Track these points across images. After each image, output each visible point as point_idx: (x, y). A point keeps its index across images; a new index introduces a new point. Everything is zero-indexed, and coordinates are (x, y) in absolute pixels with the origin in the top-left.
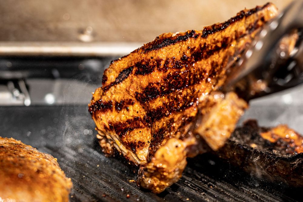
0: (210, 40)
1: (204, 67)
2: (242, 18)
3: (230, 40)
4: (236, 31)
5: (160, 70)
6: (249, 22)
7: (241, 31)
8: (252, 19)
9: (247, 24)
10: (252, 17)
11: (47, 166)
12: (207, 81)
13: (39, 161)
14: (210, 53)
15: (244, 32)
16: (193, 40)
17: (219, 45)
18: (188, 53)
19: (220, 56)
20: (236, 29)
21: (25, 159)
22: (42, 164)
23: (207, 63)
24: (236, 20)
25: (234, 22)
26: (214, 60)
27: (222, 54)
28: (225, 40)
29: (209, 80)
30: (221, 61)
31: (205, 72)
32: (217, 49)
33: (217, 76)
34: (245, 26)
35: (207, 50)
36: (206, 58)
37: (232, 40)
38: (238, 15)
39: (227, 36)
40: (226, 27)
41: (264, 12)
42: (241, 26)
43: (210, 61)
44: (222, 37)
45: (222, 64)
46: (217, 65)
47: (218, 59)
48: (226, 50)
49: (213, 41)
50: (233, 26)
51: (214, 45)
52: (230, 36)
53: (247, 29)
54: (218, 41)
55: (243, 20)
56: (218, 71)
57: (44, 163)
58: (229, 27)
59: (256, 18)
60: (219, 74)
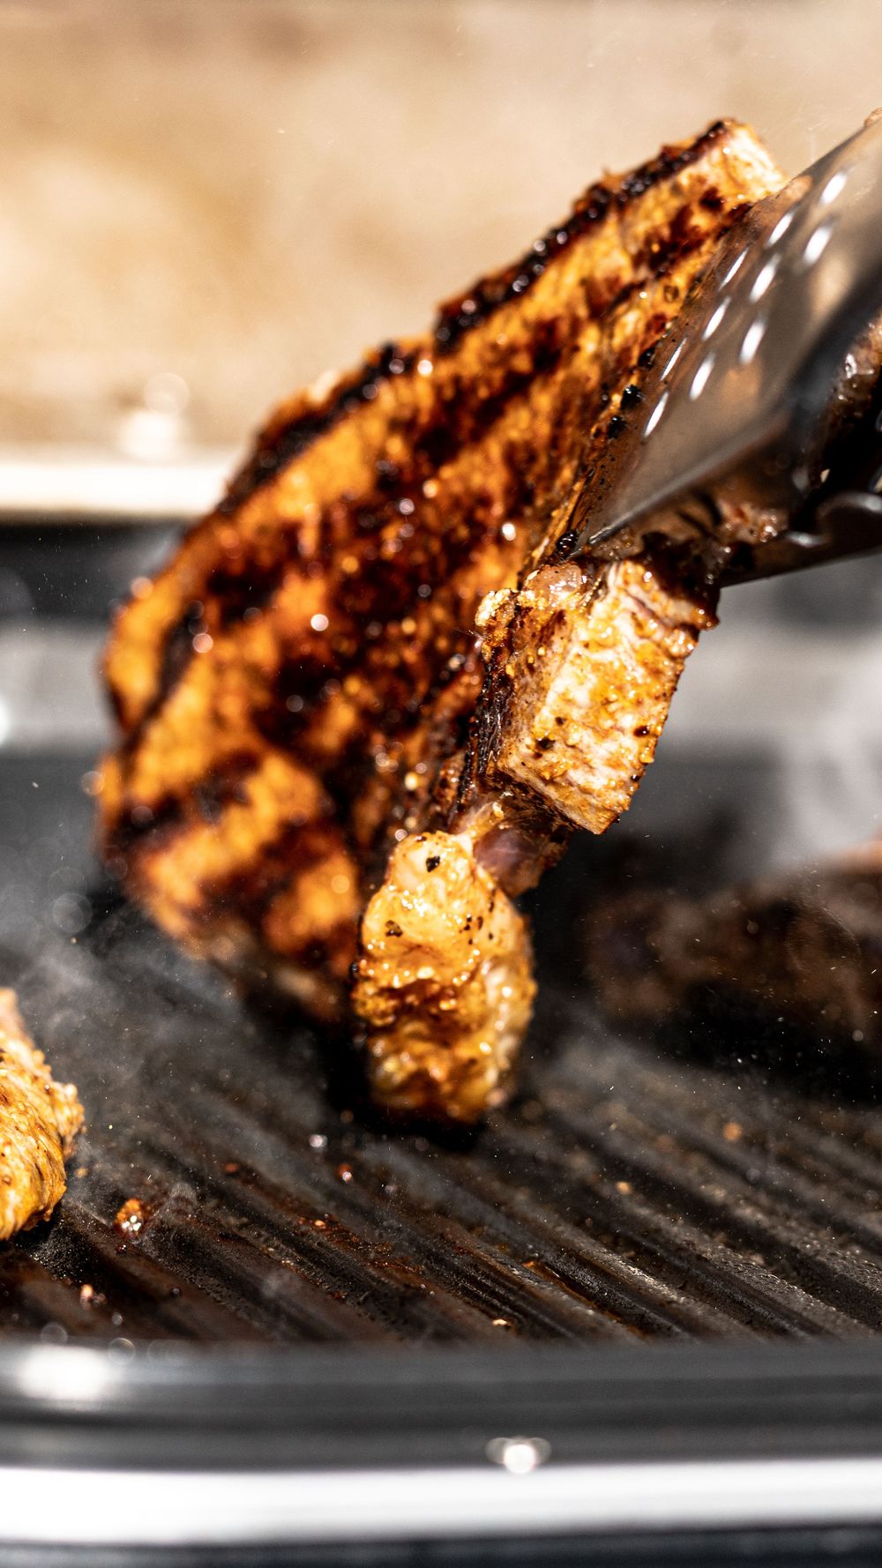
0: (472, 354)
1: (477, 480)
2: (601, 218)
3: (564, 328)
4: (587, 284)
5: (305, 572)
6: (641, 227)
7: (613, 276)
8: (654, 211)
9: (636, 238)
10: (650, 199)
12: (500, 540)
14: (491, 413)
15: (627, 276)
16: (401, 384)
17: (522, 363)
18: (397, 448)
19: (535, 414)
20: (585, 273)
23: (487, 459)
24: (573, 232)
25: (568, 246)
26: (514, 435)
27: (544, 400)
28: (542, 335)
29: (509, 530)
30: (544, 429)
31: (484, 501)
32: (516, 388)
33: (540, 502)
34: (624, 248)
35: (473, 403)
36: (477, 437)
37: (576, 327)
38: (581, 207)
39: (548, 315)
40: (533, 279)
41: (708, 168)
42: (607, 254)
43: (494, 448)
44: (525, 324)
45: (554, 442)
46: (532, 458)
47: (531, 428)
48: (560, 376)
49: (489, 356)
50: (564, 263)
51: (498, 375)
52: (560, 311)
53: (637, 261)
54: (512, 350)
55: (610, 228)
56: (539, 478)
58: (550, 276)
59: (675, 204)
60: (548, 489)
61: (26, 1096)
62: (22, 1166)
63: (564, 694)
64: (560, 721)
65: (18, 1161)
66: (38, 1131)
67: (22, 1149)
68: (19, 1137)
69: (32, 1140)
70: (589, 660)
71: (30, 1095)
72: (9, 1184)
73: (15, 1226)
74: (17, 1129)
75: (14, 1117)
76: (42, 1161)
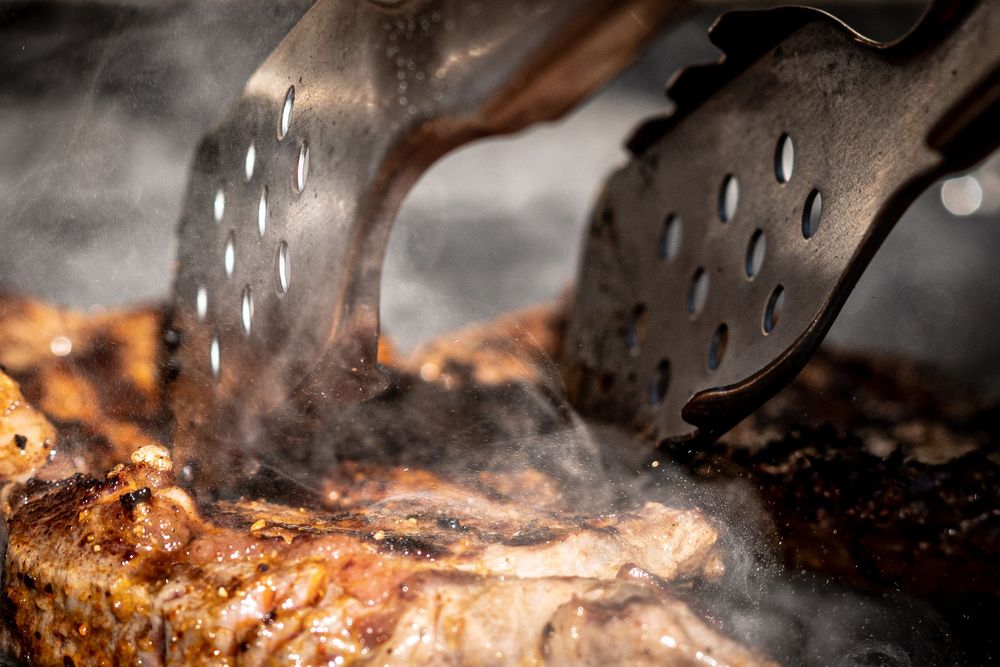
63: (67, 585)
64: (49, 589)
70: (99, 599)
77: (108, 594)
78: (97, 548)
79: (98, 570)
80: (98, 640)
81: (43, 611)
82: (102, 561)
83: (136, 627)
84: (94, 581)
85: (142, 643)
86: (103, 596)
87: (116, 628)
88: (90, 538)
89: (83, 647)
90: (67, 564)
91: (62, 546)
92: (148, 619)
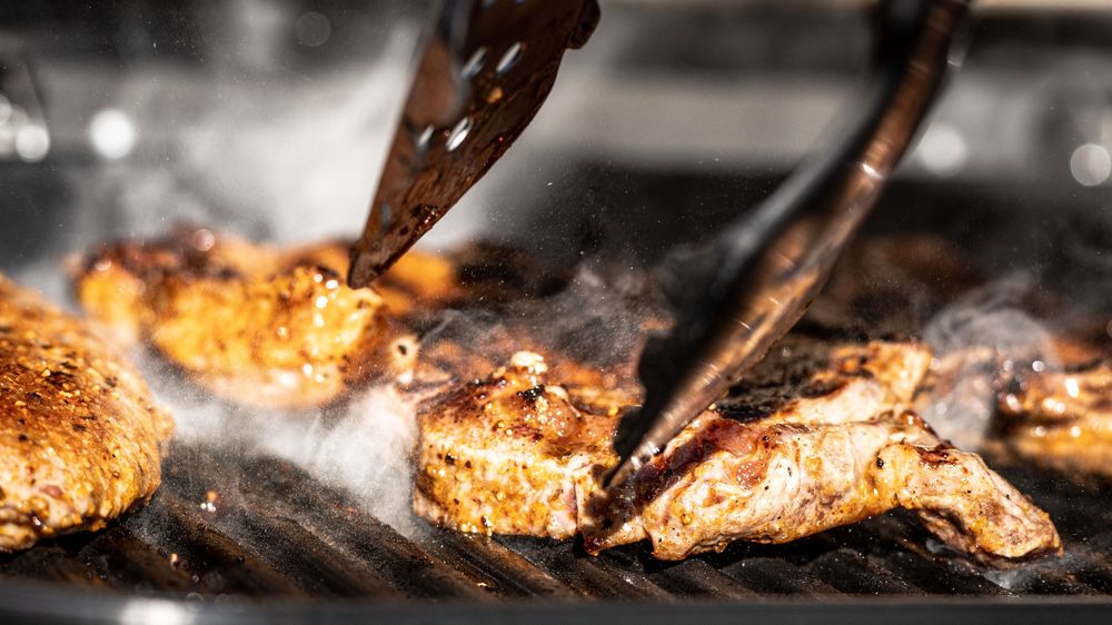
11: (88, 363)
13: (62, 345)
21: (12, 336)
22: (73, 355)
57: (80, 351)
61: (133, 414)
62: (128, 464)
63: (486, 461)
64: (468, 465)
65: (124, 460)
66: (140, 438)
67: (127, 451)
68: (127, 443)
69: (136, 445)
70: (516, 471)
71: (136, 412)
72: (117, 477)
73: (123, 507)
74: (125, 437)
75: (123, 427)
76: (143, 461)
77: (524, 467)
78: (509, 432)
79: (513, 449)
80: (513, 504)
81: (461, 482)
82: (515, 442)
83: (549, 492)
84: (512, 458)
85: (554, 504)
86: (520, 468)
87: (530, 494)
88: (501, 425)
89: (498, 510)
90: (485, 445)
91: (474, 431)
92: (560, 485)
